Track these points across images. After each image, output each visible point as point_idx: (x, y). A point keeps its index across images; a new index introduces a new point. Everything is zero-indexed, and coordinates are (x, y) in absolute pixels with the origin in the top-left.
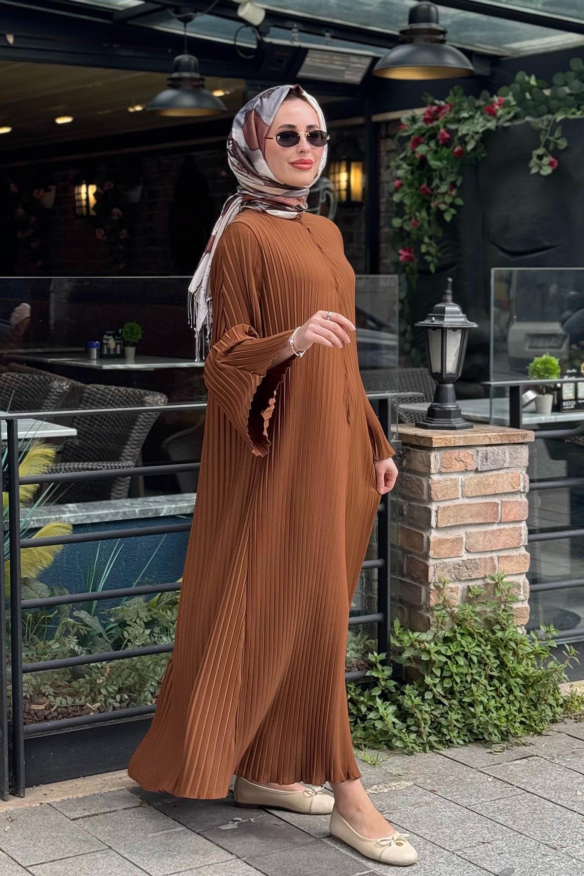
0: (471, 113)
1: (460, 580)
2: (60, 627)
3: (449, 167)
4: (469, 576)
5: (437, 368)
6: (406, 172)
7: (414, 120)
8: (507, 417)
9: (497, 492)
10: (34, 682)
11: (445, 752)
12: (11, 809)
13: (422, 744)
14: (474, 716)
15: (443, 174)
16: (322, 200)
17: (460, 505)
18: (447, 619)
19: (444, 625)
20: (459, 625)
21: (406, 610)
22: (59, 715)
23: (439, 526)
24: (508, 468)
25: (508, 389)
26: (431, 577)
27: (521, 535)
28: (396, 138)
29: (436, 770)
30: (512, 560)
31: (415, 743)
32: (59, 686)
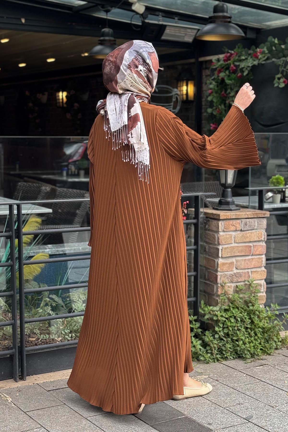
0: (246, 57)
1: (232, 282)
2: (43, 302)
3: (235, 83)
4: (237, 280)
5: (223, 181)
6: (215, 86)
7: (218, 60)
8: (257, 205)
9: (251, 241)
10: (31, 328)
11: (224, 362)
12: (20, 385)
13: (213, 358)
14: (238, 346)
15: (232, 87)
16: (174, 100)
17: (233, 247)
18: (226, 300)
19: (225, 303)
20: (232, 303)
21: (207, 296)
22: (42, 343)
23: (223, 256)
24: (256, 229)
25: (258, 191)
26: (219, 281)
27: (262, 261)
28: (210, 69)
29: (219, 371)
30: (258, 273)
31: (210, 358)
32: (42, 330)
